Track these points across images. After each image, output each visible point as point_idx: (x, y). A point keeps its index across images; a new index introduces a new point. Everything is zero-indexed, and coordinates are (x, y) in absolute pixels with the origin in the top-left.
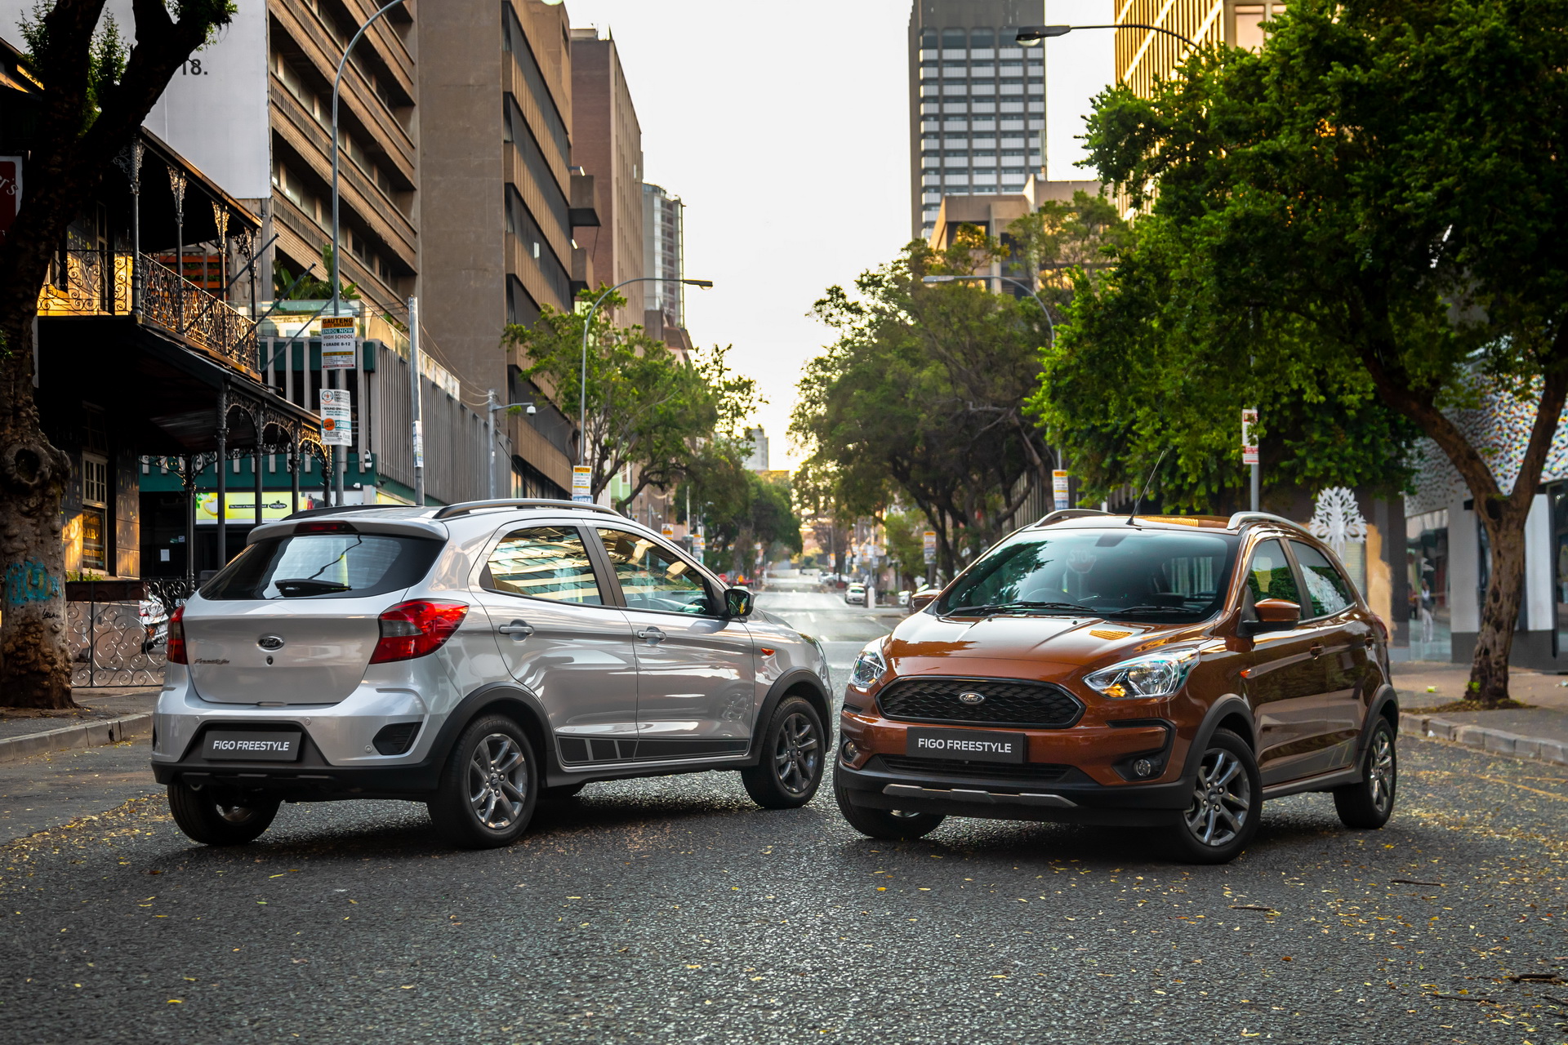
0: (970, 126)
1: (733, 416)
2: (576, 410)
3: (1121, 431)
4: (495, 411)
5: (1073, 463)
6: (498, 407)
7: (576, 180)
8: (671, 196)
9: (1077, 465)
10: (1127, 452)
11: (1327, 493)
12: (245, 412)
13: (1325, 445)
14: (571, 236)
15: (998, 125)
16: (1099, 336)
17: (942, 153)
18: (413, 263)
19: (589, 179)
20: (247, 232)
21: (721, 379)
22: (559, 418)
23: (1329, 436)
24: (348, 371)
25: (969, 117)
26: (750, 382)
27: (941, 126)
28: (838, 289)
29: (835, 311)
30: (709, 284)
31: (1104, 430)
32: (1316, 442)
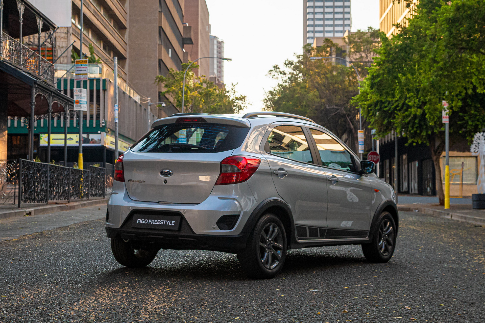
0: (324, 16)
1: (239, 109)
2: (181, 106)
3: (392, 109)
4: (150, 105)
5: (372, 123)
6: (152, 104)
7: (185, 27)
8: (220, 40)
9: (373, 123)
10: (394, 118)
11: (478, 134)
12: (44, 96)
13: (476, 115)
14: (183, 47)
15: (334, 16)
16: (392, 62)
17: (314, 26)
18: (125, 55)
19: (190, 27)
20: (51, 29)
21: (234, 96)
22: (175, 109)
23: (478, 112)
24: (84, 81)
25: (324, 13)
26: (245, 97)
27: (314, 16)
28: (277, 66)
29: (276, 74)
30: (231, 60)
31: (385, 109)
32: (473, 114)
